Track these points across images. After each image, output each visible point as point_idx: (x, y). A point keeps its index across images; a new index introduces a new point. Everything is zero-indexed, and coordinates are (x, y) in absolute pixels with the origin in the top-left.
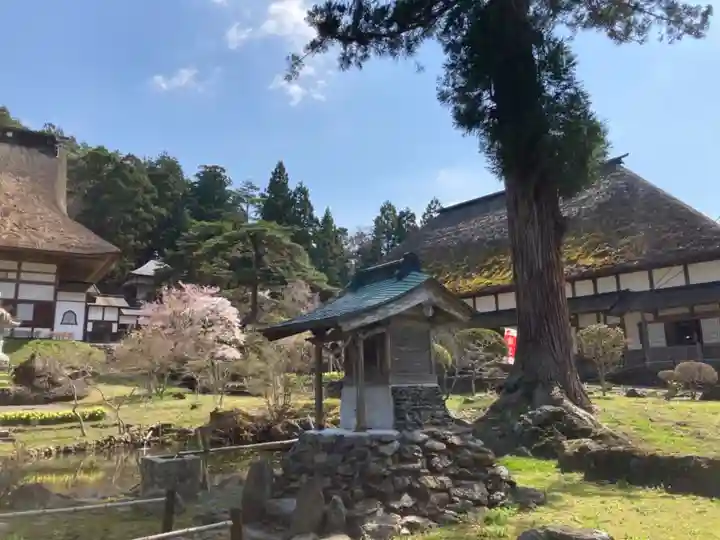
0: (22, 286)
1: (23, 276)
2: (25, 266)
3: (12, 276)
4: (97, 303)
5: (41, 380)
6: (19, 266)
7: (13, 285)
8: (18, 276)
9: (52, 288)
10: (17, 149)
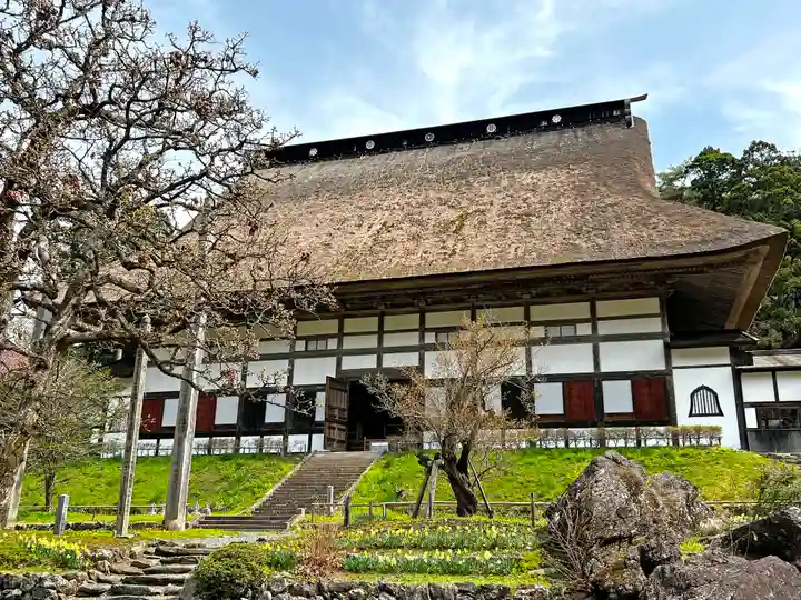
0: (603, 346)
1: (604, 329)
2: (603, 308)
3: (584, 330)
4: (755, 365)
5: (615, 554)
6: (593, 310)
7: (589, 347)
8: (594, 328)
9: (660, 343)
10: (568, 134)
